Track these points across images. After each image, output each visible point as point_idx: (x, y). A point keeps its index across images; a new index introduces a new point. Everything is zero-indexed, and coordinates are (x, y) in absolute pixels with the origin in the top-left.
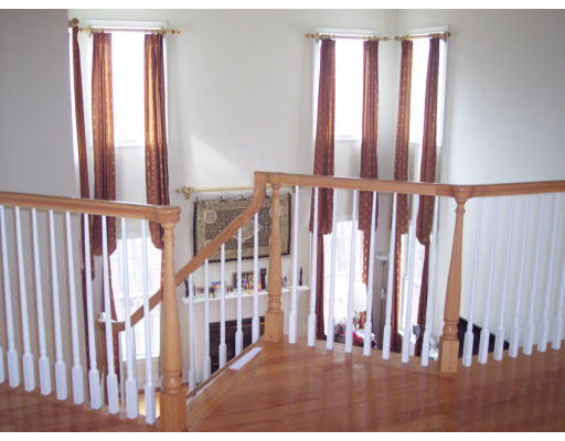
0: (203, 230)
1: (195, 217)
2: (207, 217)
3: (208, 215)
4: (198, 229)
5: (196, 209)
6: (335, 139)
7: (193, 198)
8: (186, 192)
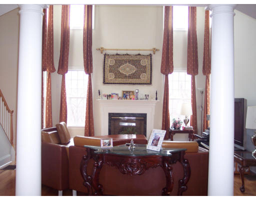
0: (108, 68)
1: (104, 62)
2: (110, 62)
3: (111, 61)
4: (106, 67)
5: (105, 58)
6: (174, 30)
7: (104, 53)
8: (101, 50)
